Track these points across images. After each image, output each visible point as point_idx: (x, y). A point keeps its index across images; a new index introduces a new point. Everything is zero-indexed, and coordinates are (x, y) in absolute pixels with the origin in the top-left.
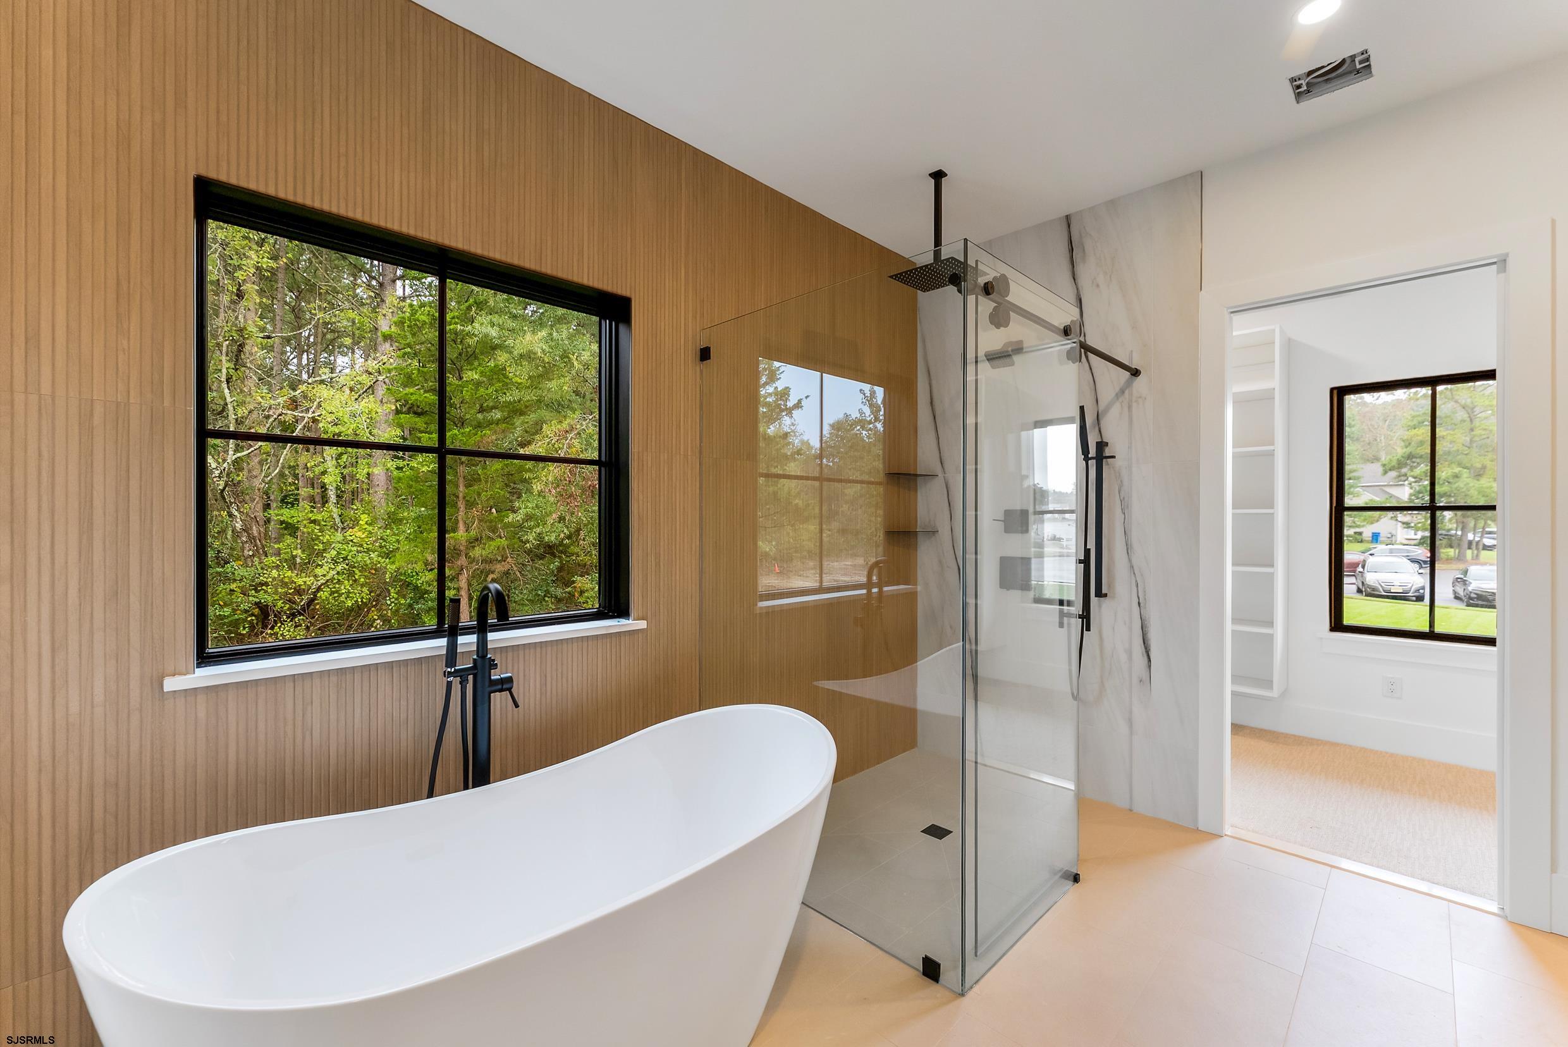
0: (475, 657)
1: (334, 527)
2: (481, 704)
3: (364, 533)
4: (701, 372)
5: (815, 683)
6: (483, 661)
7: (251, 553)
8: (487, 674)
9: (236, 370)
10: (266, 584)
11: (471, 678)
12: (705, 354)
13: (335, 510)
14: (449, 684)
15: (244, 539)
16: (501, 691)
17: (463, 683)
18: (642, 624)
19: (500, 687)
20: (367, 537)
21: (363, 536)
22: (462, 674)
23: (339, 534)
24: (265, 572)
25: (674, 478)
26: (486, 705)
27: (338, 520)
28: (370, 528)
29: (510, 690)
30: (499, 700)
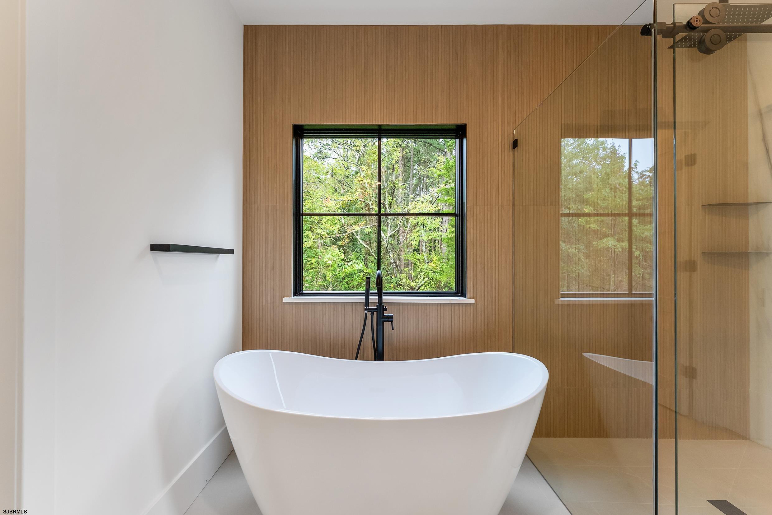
0: (378, 304)
1: (425, 262)
2: (380, 325)
3: (435, 264)
4: (514, 155)
5: (586, 354)
6: (381, 307)
7: (396, 272)
8: (382, 313)
9: (392, 200)
10: (401, 285)
11: (375, 313)
12: (515, 144)
13: (425, 254)
14: (366, 314)
15: (394, 266)
16: (389, 321)
17: (372, 314)
18: (472, 301)
19: (387, 319)
20: (436, 267)
21: (434, 266)
22: (372, 311)
23: (426, 265)
24: (401, 280)
25: (494, 220)
26: (382, 326)
27: (426, 259)
28: (437, 262)
29: (392, 321)
30: (387, 325)
